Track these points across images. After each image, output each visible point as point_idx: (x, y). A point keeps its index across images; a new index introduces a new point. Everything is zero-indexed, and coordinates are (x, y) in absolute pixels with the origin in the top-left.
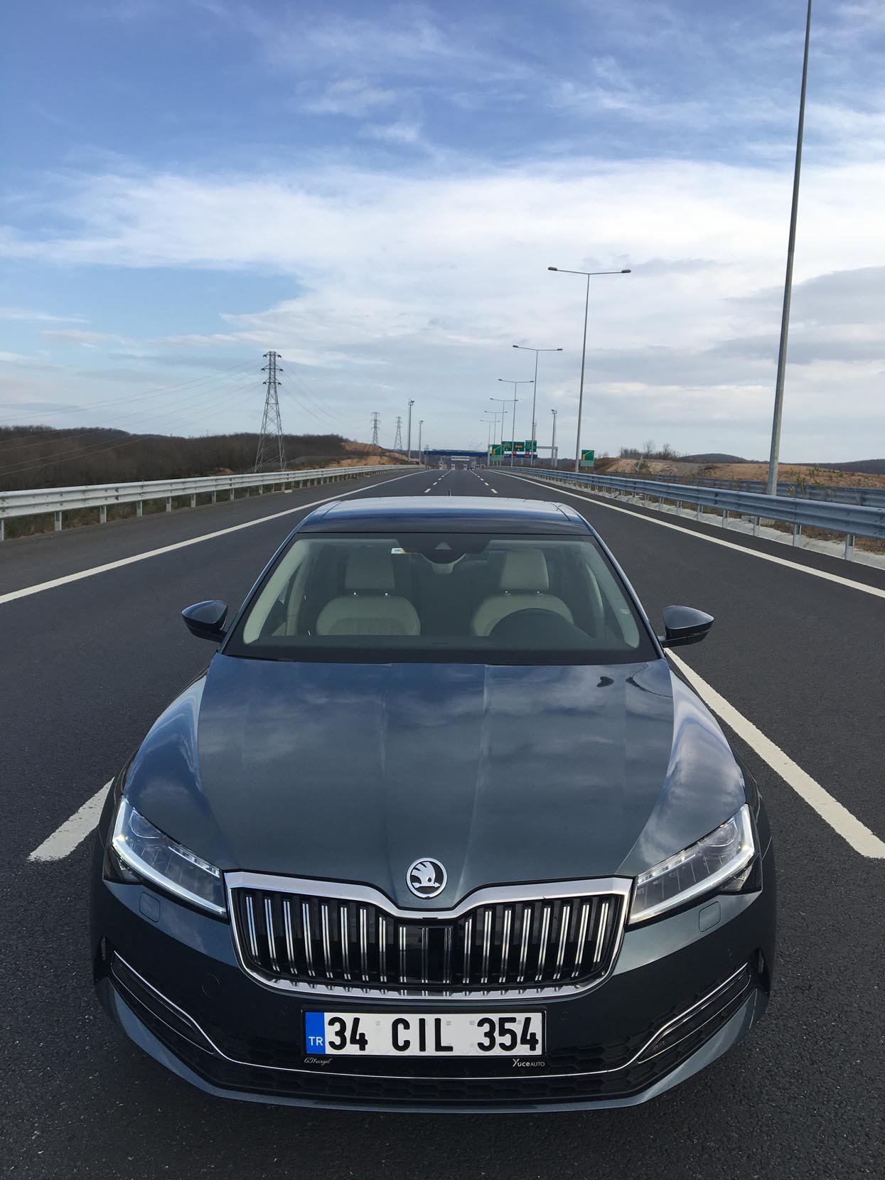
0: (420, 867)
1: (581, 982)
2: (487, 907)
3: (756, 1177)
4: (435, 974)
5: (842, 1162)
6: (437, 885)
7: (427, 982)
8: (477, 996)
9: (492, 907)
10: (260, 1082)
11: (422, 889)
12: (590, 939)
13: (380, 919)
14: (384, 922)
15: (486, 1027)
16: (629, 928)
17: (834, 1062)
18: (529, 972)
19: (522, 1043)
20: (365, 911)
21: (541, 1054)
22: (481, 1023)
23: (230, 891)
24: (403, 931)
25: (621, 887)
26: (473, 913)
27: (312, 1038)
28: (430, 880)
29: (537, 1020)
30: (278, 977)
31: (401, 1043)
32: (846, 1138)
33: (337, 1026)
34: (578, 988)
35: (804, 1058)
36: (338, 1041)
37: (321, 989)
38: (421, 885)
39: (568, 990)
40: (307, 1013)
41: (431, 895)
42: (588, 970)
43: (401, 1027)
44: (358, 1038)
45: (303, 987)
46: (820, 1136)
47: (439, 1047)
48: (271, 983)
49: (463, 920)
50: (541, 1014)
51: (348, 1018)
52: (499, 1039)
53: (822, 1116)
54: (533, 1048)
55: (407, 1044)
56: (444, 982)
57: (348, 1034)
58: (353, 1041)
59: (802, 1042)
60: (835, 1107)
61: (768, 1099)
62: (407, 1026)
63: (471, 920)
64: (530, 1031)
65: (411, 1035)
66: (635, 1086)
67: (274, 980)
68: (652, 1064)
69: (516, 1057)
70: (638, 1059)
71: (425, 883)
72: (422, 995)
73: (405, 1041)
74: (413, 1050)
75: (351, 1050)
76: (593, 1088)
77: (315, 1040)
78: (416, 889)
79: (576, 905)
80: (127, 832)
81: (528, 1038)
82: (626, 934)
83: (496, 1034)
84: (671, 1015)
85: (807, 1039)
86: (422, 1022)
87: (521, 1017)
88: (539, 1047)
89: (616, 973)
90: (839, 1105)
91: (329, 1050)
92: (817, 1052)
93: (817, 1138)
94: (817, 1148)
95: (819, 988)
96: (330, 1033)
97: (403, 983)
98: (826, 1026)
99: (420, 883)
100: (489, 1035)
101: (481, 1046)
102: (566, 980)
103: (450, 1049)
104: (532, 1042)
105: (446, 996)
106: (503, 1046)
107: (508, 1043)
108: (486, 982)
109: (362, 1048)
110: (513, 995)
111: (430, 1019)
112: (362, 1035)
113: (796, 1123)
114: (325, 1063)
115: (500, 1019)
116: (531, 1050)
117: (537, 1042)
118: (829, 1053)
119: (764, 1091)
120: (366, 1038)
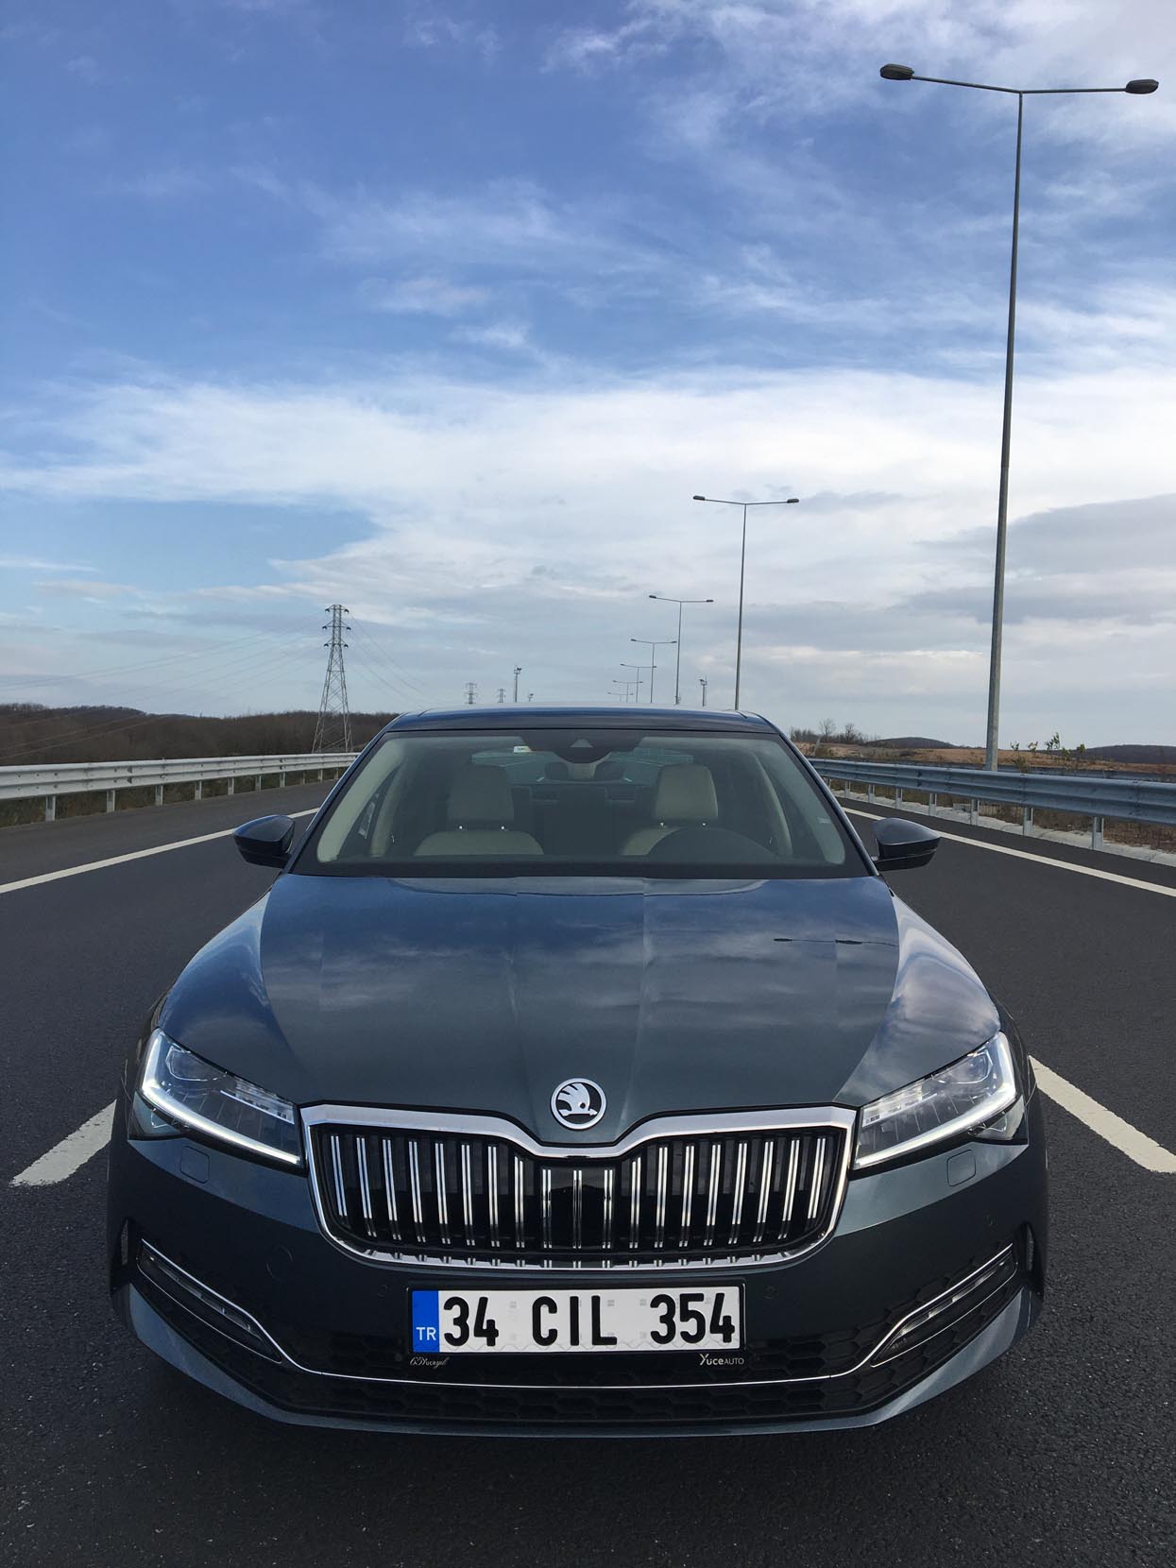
0: (569, 1089)
1: (791, 1246)
2: (662, 1141)
3: (1037, 1541)
4: (591, 1239)
6: (593, 1112)
7: (579, 1247)
8: (648, 1266)
9: (668, 1141)
10: (345, 1398)
11: (572, 1118)
12: (801, 1187)
13: (516, 1159)
14: (521, 1163)
15: (663, 1308)
16: (854, 1174)
17: (1132, 1405)
18: (719, 1236)
19: (712, 1331)
20: (495, 1148)
21: (738, 1347)
22: (655, 1303)
23: (308, 1131)
24: (547, 1174)
25: (842, 1119)
26: (645, 1150)
27: (421, 1329)
28: (582, 1105)
29: (732, 1294)
30: (374, 1247)
31: (545, 1334)
32: (1158, 1493)
33: (456, 1311)
34: (784, 1255)
35: (1093, 1401)
36: (457, 1333)
37: (433, 1261)
38: (570, 1113)
39: (777, 1258)
40: (414, 1293)
41: (585, 1126)
42: (801, 1229)
43: (544, 1309)
44: (485, 1327)
45: (408, 1259)
46: (1122, 1491)
47: (597, 1339)
48: (365, 1255)
49: (629, 1159)
50: (737, 1288)
51: (472, 1298)
52: (681, 1326)
53: (1121, 1468)
54: (727, 1339)
55: (553, 1334)
56: (604, 1247)
57: (471, 1322)
58: (479, 1332)
59: (1087, 1381)
61: (1046, 1449)
62: (553, 1308)
63: (639, 1159)
64: (723, 1313)
65: (556, 1321)
66: (865, 1403)
67: (369, 1251)
68: (897, 1366)
69: (704, 1352)
70: (872, 1361)
71: (576, 1110)
72: (572, 1265)
73: (550, 1331)
74: (562, 1345)
75: (476, 1345)
76: (810, 1401)
77: (425, 1332)
78: (564, 1118)
79: (782, 1141)
80: (163, 1075)
81: (721, 1323)
82: (851, 1183)
83: (676, 1318)
85: (1094, 1379)
86: (574, 1301)
87: (710, 1293)
88: (736, 1336)
89: (837, 1234)
91: (445, 1347)
92: (1107, 1392)
93: (1116, 1493)
94: (1119, 1505)
95: (1104, 1320)
96: (447, 1320)
97: (547, 1250)
98: (1117, 1363)
99: (570, 1109)
100: (667, 1319)
101: (655, 1335)
102: (770, 1245)
103: (612, 1341)
104: (726, 1330)
105: (606, 1267)
106: (685, 1336)
107: (693, 1332)
108: (660, 1249)
109: (491, 1342)
110: (698, 1264)
111: (585, 1297)
112: (491, 1323)
113: (1087, 1476)
114: (439, 1363)
115: (682, 1296)
116: (725, 1341)
117: (732, 1329)
118: (1124, 1395)
119: (1040, 1440)
120: (496, 1328)
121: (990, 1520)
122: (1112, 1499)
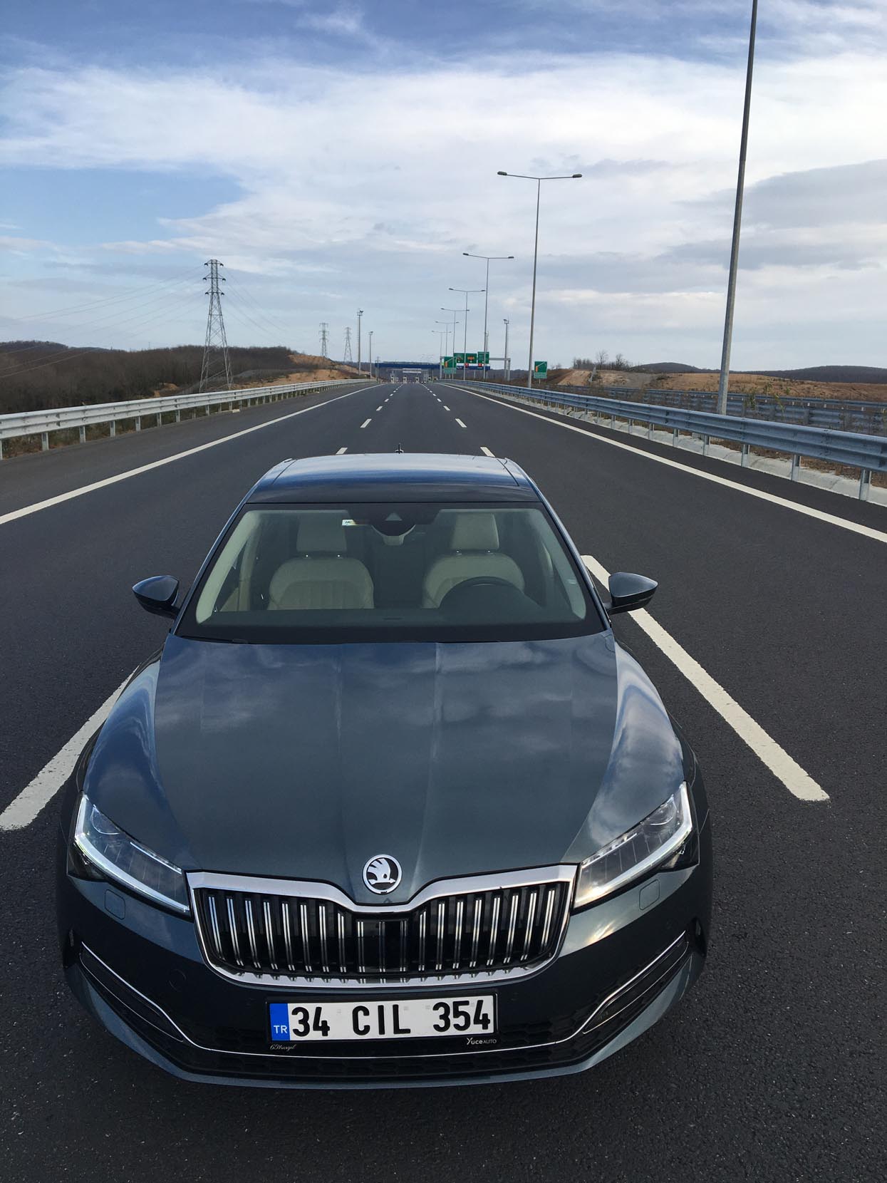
0: (376, 863)
1: (530, 964)
2: (440, 900)
3: (692, 1126)
4: (392, 963)
5: (771, 1108)
6: (392, 880)
7: (384, 970)
8: (432, 981)
9: (445, 899)
10: (227, 1066)
11: (377, 886)
12: (537, 924)
13: (339, 915)
14: (343, 917)
15: (441, 1011)
16: (574, 911)
17: (765, 1010)
18: (481, 957)
19: (475, 1023)
20: (324, 907)
21: (492, 1031)
22: (436, 1008)
23: (192, 891)
24: (360, 924)
25: (566, 874)
26: (427, 906)
27: (277, 1027)
28: (385, 876)
29: (488, 1002)
30: (241, 970)
31: (361, 1028)
32: (775, 1085)
33: (300, 1016)
34: (526, 970)
35: (739, 1007)
36: (301, 1028)
37: (284, 981)
38: (377, 882)
39: (518, 973)
40: (271, 1005)
41: (388, 891)
42: (537, 952)
43: (361, 1013)
44: (320, 1025)
45: (267, 980)
46: (751, 1083)
47: (397, 1030)
48: (235, 977)
49: (417, 912)
50: (491, 997)
51: (311, 1008)
52: (453, 1021)
53: (753, 1064)
54: (485, 1027)
55: (367, 1028)
56: (401, 970)
57: (311, 1022)
58: (316, 1028)
59: (737, 990)
60: (765, 1054)
61: (705, 1050)
62: (366, 1012)
63: (425, 913)
64: (483, 1012)
65: (371, 1020)
66: (580, 1054)
67: (239, 974)
68: (597, 1032)
69: (469, 1036)
70: (584, 1030)
71: (381, 880)
72: (380, 982)
73: (365, 1026)
74: (374, 1034)
75: (314, 1035)
76: (542, 1059)
77: (279, 1028)
78: (373, 886)
79: (524, 894)
80: (89, 828)
81: (481, 1018)
82: (572, 917)
83: (451, 1016)
84: (614, 986)
85: (742, 988)
86: (381, 1009)
87: (473, 1000)
88: (491, 1026)
89: (563, 954)
90: (770, 1052)
91: (293, 1037)
92: (750, 1000)
93: (748, 1086)
94: (748, 1095)
95: (754, 936)
96: (294, 1021)
97: (362, 973)
98: (758, 973)
99: (376, 879)
100: (445, 1017)
101: (437, 1027)
102: (515, 962)
103: (408, 1031)
104: (485, 1022)
105: (403, 984)
106: (457, 1026)
107: (462, 1023)
108: (440, 968)
109: (325, 1034)
110: (466, 979)
111: (388, 1006)
112: (325, 1023)
113: (729, 1071)
114: (289, 1048)
115: (454, 1003)
116: (483, 1028)
117: (489, 1021)
118: (761, 1001)
119: (701, 1042)
120: (328, 1025)
121: (662, 1110)
122: (744, 1091)
